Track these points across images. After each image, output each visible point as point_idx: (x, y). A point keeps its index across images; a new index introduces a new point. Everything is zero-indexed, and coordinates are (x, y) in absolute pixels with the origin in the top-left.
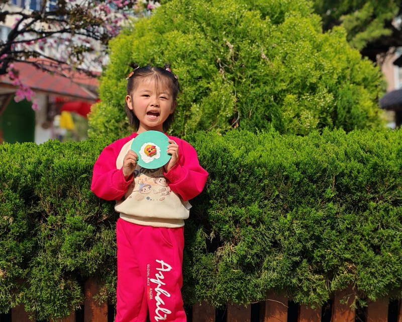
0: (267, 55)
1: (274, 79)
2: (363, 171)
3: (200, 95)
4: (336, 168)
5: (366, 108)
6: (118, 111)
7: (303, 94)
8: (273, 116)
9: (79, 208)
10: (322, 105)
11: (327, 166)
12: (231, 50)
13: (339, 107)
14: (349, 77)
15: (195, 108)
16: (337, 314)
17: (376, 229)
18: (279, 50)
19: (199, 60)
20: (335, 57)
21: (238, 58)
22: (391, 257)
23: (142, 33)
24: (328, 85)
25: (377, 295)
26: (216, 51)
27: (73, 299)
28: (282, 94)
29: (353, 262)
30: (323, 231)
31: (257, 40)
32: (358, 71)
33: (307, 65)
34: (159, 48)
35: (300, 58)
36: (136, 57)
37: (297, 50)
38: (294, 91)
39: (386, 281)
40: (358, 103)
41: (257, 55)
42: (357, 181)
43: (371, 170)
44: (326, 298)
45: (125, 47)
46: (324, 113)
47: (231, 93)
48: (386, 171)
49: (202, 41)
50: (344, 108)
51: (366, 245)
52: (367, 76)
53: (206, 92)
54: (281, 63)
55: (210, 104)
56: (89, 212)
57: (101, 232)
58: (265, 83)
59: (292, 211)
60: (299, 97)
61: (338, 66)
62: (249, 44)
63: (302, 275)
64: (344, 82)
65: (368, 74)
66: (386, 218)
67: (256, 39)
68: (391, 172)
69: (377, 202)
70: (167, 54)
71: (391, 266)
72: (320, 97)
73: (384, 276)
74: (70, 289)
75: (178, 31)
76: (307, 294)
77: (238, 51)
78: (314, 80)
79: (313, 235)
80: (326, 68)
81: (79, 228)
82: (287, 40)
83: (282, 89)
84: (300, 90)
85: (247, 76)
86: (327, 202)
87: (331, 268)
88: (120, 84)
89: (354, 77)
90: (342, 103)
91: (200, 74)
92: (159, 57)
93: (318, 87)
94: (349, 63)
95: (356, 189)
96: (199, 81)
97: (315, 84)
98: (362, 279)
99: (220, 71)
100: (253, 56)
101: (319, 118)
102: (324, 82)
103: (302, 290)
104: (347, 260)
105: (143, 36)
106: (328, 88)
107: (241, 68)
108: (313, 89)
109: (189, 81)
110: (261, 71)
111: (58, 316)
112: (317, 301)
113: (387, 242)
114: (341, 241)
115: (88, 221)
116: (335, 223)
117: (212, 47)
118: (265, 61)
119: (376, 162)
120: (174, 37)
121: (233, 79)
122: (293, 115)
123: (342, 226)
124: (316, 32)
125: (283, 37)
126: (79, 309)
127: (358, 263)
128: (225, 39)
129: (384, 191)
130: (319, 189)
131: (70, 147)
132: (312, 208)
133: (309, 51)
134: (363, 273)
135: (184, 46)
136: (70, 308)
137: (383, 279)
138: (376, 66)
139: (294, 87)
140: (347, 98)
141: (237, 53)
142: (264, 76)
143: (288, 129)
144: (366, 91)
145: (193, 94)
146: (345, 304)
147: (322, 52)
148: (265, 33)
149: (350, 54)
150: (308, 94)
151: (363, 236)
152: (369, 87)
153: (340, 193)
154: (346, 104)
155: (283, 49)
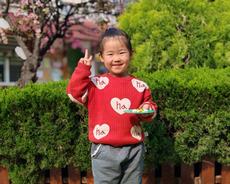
0: (205, 21)
1: (209, 35)
3: (167, 46)
7: (226, 42)
8: (208, 56)
15: (164, 53)
18: (212, 17)
19: (166, 26)
21: (188, 24)
28: (214, 43)
34: (144, 20)
36: (132, 26)
38: (222, 41)
41: (199, 22)
45: (126, 20)
49: (168, 15)
53: (170, 44)
54: (213, 25)
58: (204, 37)
59: (214, 113)
60: (224, 44)
62: (195, 15)
67: (199, 12)
70: (148, 23)
75: (155, 10)
76: (225, 158)
77: (188, 20)
79: (226, 126)
83: (214, 40)
85: (194, 33)
91: (167, 34)
92: (144, 25)
96: (166, 38)
99: (178, 32)
103: (222, 156)
105: (136, 13)
107: (191, 29)
109: (161, 38)
110: (201, 31)
118: (204, 24)
120: (153, 13)
121: (186, 36)
122: (221, 55)
125: (215, 9)
128: (181, 13)
132: (226, 111)
135: (158, 18)
139: (222, 38)
142: (203, 33)
143: (218, 63)
145: (163, 45)
148: (204, 8)
155: (215, 16)
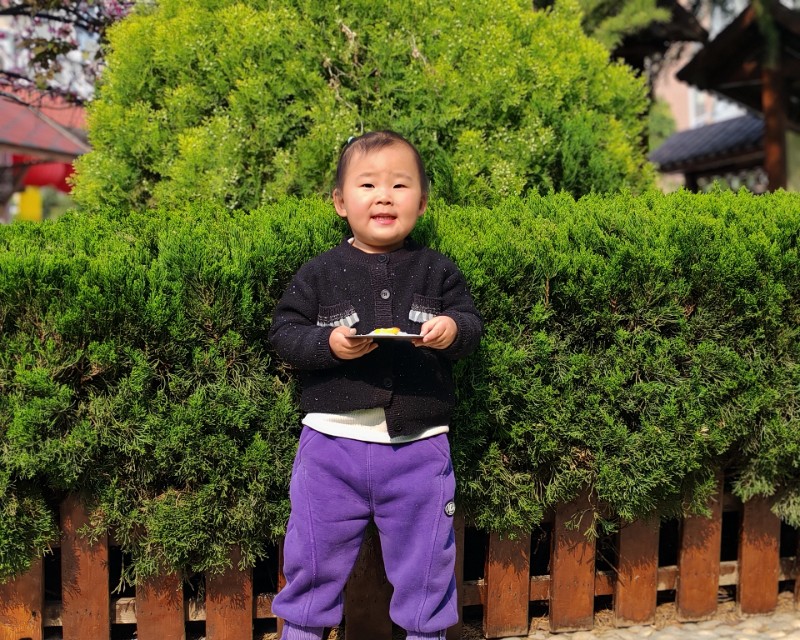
0: (424, 52)
1: (439, 100)
2: (604, 270)
3: (293, 133)
4: (550, 263)
5: (619, 157)
6: (127, 169)
7: (494, 128)
8: (436, 173)
9: (42, 352)
10: (532, 150)
11: (535, 260)
12: (352, 42)
13: (564, 155)
14: (584, 97)
15: (281, 157)
16: (560, 551)
17: (630, 383)
18: (448, 43)
19: (288, 62)
20: (557, 56)
21: (366, 58)
22: (660, 435)
23: (173, 11)
24: (544, 111)
25: (635, 509)
26: (322, 43)
27: (35, 535)
28: (455, 129)
29: (587, 447)
30: (529, 387)
31: (403, 22)
32: (604, 85)
33: (503, 72)
34: (206, 40)
35: (487, 59)
36: (161, 58)
37: (484, 41)
38: (478, 123)
39: (651, 482)
40: (603, 148)
41: (403, 52)
42: (592, 288)
43: (619, 267)
44: (537, 517)
45: (139, 38)
46: (537, 166)
47: (352, 127)
48: (648, 269)
49: (293, 23)
50: (575, 157)
51: (611, 413)
52: (623, 95)
53: (303, 127)
54: (451, 68)
55: (312, 150)
56: (63, 359)
57: (88, 402)
58: (420, 107)
60: (488, 135)
61: (563, 75)
62: (387, 28)
63: (490, 473)
64: (575, 106)
65: (623, 90)
66: (648, 359)
67: (401, 20)
68: (658, 270)
69: (633, 329)
70: (223, 52)
71: (660, 453)
72: (529, 134)
73: (647, 473)
74: (29, 515)
75: (246, 5)
76: (500, 510)
77: (366, 45)
78: (515, 101)
79: (509, 394)
80: (540, 77)
81: (43, 391)
82: (463, 24)
83: (454, 120)
84: (489, 121)
85: (385, 92)
86: (535, 330)
87: (546, 459)
88: (128, 113)
89: (595, 97)
90: (572, 146)
91: (291, 91)
92: (209, 57)
93: (524, 116)
94: (587, 69)
95: (591, 306)
96: (289, 104)
97: (518, 109)
98: (604, 478)
99: (330, 85)
100: (394, 54)
101: (528, 175)
102: (537, 105)
103: (490, 504)
104: (575, 442)
105: (174, 16)
106: (544, 117)
107: (373, 79)
108: (515, 119)
109: (269, 105)
110: (411, 84)
111: (5, 569)
112: (519, 523)
113: (652, 406)
114: (563, 406)
115: (62, 379)
116: (552, 371)
117: (312, 35)
118: (421, 63)
119: (628, 251)
120: (236, 17)
121: (357, 101)
122: (476, 171)
123: (564, 377)
124: (520, 8)
125: (457, 17)
126: (48, 555)
127: (597, 449)
128: (339, 21)
129: (645, 307)
130: (520, 306)
131: (22, 231)
132: (507, 341)
133: (506, 44)
134: (606, 467)
135: (258, 34)
136: (30, 553)
137: (645, 477)
138: (638, 76)
139: (478, 116)
140: (582, 137)
141: (365, 47)
142: (417, 93)
143: (466, 198)
144: (619, 124)
145: (277, 130)
146: (575, 529)
147: (532, 46)
148: (419, 9)
149: (586, 52)
150: (504, 129)
151: (606, 395)
152: (625, 117)
153: (559, 313)
154: (580, 148)
155: (456, 40)
